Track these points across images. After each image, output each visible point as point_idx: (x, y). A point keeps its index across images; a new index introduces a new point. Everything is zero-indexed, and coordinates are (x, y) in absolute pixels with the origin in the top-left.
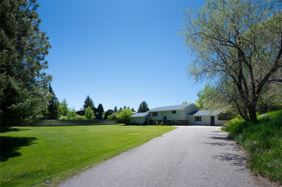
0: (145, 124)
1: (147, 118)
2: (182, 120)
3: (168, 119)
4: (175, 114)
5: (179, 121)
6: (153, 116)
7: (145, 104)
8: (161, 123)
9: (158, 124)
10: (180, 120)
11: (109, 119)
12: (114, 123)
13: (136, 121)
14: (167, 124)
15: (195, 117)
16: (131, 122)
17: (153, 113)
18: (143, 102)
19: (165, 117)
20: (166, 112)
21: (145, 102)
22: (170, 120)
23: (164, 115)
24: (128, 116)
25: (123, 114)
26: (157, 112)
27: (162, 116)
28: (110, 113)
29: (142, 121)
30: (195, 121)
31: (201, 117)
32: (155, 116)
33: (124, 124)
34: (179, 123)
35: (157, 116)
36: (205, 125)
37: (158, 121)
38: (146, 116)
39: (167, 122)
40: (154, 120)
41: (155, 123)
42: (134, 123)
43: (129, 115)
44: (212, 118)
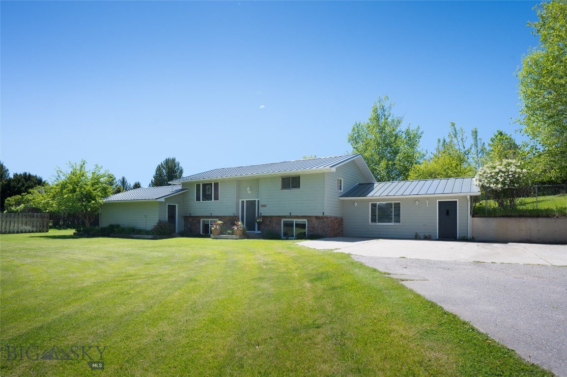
0: (163, 231)
1: (172, 209)
2: (327, 217)
3: (264, 212)
4: (294, 191)
5: (314, 221)
6: (198, 199)
7: (175, 166)
8: (235, 228)
9: (222, 233)
10: (317, 217)
11: (11, 212)
12: (29, 228)
13: (126, 220)
14: (257, 232)
15: (374, 206)
16: (104, 223)
17: (198, 186)
18: (167, 161)
19: (251, 205)
20: (256, 182)
21: (174, 160)
22: (271, 217)
23: (248, 195)
24: (89, 197)
25: (65, 188)
26: (216, 185)
27: (238, 197)
28: (23, 185)
29: (151, 220)
30: (373, 220)
31: (398, 206)
32: (207, 197)
33: (71, 232)
34: (313, 228)
35: (216, 198)
36: (417, 237)
37: (220, 218)
38: (168, 198)
39: (259, 223)
40: (203, 217)
41: (206, 227)
42: (118, 226)
43: (94, 193)
44: (448, 209)
